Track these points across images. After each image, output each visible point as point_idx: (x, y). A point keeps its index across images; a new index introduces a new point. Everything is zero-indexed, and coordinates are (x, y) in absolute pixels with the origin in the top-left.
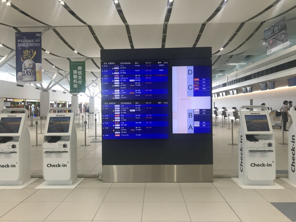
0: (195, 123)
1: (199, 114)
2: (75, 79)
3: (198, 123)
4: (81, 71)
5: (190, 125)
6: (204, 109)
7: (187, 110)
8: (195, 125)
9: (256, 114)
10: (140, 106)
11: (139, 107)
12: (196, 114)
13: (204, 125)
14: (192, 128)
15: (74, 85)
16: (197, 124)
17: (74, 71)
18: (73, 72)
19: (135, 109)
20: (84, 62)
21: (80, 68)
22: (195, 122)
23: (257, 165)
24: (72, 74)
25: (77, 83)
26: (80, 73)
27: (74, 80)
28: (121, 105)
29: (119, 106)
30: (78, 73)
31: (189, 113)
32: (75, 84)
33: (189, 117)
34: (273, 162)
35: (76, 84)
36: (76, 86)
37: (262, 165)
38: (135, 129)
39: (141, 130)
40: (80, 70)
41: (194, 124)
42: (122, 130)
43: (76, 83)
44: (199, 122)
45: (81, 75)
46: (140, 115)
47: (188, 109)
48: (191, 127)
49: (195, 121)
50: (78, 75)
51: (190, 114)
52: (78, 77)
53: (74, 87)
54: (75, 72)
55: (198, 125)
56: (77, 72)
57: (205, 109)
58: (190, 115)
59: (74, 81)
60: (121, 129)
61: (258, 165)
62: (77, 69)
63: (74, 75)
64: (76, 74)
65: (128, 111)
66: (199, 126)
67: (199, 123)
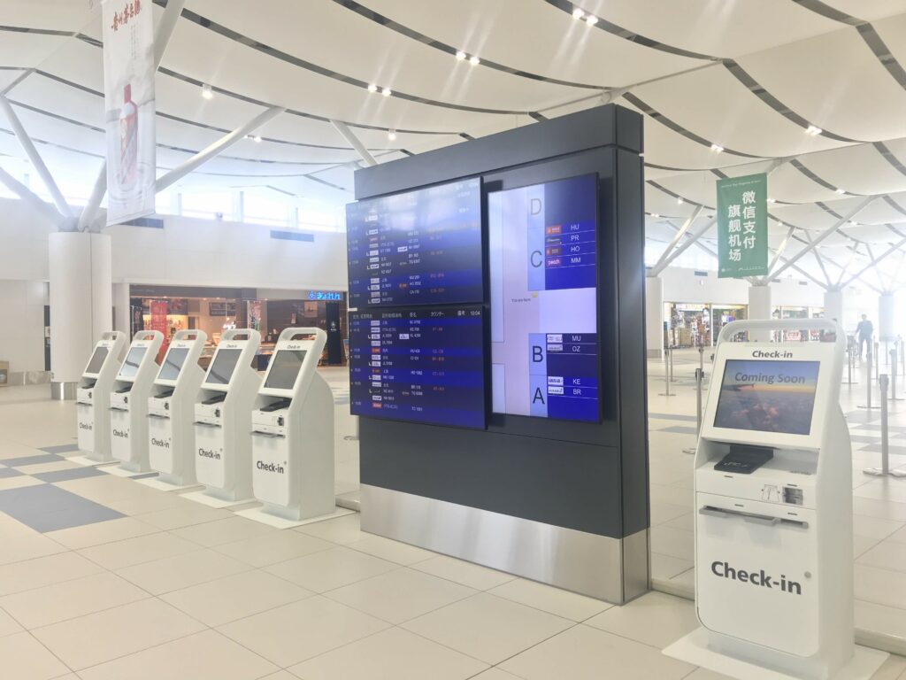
0: (552, 381)
1: (561, 349)
2: (733, 234)
3: (559, 381)
4: (753, 204)
5: (538, 389)
6: (575, 335)
7: (527, 337)
8: (550, 388)
9: (777, 355)
10: (419, 322)
11: (417, 325)
12: (554, 352)
13: (577, 392)
14: (541, 398)
15: (731, 253)
16: (557, 386)
17: (731, 207)
18: (727, 212)
19: (410, 333)
20: (763, 177)
21: (749, 196)
22: (549, 378)
23: (740, 572)
24: (723, 219)
25: (739, 244)
26: (750, 212)
27: (731, 237)
28: (382, 320)
29: (379, 324)
30: (744, 212)
31: (534, 347)
32: (733, 248)
33: (534, 361)
34: (808, 575)
35: (739, 250)
36: (736, 256)
37: (756, 579)
38: (409, 390)
39: (421, 394)
40: (748, 205)
41: (548, 385)
42: (385, 391)
43: (736, 247)
44: (561, 379)
45: (751, 220)
46: (418, 351)
47: (530, 334)
48: (538, 395)
49: (549, 374)
50: (743, 220)
51: (537, 350)
52: (742, 226)
53: (731, 258)
54: (734, 210)
55: (560, 391)
56: (741, 210)
57: (578, 335)
58: (535, 352)
59: (730, 242)
60: (383, 388)
61: (742, 575)
62: (739, 201)
63: (731, 222)
64: (737, 217)
65: (395, 337)
66: (562, 393)
67: (562, 383)
